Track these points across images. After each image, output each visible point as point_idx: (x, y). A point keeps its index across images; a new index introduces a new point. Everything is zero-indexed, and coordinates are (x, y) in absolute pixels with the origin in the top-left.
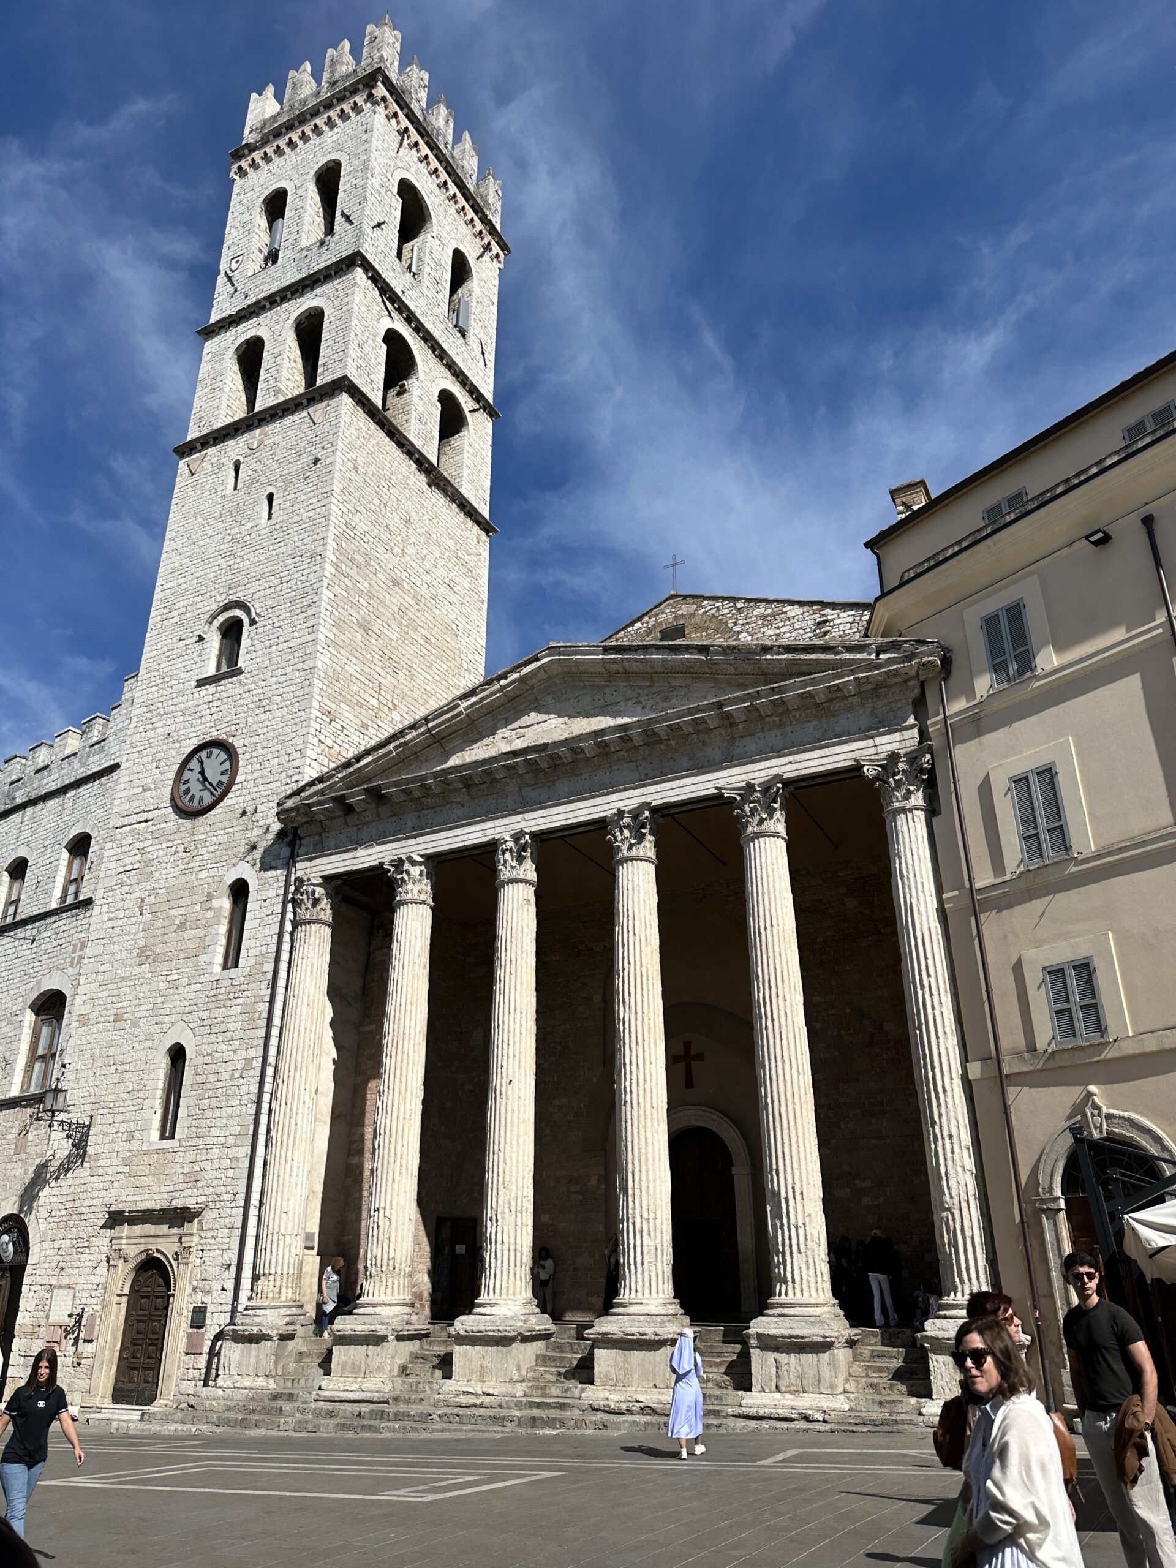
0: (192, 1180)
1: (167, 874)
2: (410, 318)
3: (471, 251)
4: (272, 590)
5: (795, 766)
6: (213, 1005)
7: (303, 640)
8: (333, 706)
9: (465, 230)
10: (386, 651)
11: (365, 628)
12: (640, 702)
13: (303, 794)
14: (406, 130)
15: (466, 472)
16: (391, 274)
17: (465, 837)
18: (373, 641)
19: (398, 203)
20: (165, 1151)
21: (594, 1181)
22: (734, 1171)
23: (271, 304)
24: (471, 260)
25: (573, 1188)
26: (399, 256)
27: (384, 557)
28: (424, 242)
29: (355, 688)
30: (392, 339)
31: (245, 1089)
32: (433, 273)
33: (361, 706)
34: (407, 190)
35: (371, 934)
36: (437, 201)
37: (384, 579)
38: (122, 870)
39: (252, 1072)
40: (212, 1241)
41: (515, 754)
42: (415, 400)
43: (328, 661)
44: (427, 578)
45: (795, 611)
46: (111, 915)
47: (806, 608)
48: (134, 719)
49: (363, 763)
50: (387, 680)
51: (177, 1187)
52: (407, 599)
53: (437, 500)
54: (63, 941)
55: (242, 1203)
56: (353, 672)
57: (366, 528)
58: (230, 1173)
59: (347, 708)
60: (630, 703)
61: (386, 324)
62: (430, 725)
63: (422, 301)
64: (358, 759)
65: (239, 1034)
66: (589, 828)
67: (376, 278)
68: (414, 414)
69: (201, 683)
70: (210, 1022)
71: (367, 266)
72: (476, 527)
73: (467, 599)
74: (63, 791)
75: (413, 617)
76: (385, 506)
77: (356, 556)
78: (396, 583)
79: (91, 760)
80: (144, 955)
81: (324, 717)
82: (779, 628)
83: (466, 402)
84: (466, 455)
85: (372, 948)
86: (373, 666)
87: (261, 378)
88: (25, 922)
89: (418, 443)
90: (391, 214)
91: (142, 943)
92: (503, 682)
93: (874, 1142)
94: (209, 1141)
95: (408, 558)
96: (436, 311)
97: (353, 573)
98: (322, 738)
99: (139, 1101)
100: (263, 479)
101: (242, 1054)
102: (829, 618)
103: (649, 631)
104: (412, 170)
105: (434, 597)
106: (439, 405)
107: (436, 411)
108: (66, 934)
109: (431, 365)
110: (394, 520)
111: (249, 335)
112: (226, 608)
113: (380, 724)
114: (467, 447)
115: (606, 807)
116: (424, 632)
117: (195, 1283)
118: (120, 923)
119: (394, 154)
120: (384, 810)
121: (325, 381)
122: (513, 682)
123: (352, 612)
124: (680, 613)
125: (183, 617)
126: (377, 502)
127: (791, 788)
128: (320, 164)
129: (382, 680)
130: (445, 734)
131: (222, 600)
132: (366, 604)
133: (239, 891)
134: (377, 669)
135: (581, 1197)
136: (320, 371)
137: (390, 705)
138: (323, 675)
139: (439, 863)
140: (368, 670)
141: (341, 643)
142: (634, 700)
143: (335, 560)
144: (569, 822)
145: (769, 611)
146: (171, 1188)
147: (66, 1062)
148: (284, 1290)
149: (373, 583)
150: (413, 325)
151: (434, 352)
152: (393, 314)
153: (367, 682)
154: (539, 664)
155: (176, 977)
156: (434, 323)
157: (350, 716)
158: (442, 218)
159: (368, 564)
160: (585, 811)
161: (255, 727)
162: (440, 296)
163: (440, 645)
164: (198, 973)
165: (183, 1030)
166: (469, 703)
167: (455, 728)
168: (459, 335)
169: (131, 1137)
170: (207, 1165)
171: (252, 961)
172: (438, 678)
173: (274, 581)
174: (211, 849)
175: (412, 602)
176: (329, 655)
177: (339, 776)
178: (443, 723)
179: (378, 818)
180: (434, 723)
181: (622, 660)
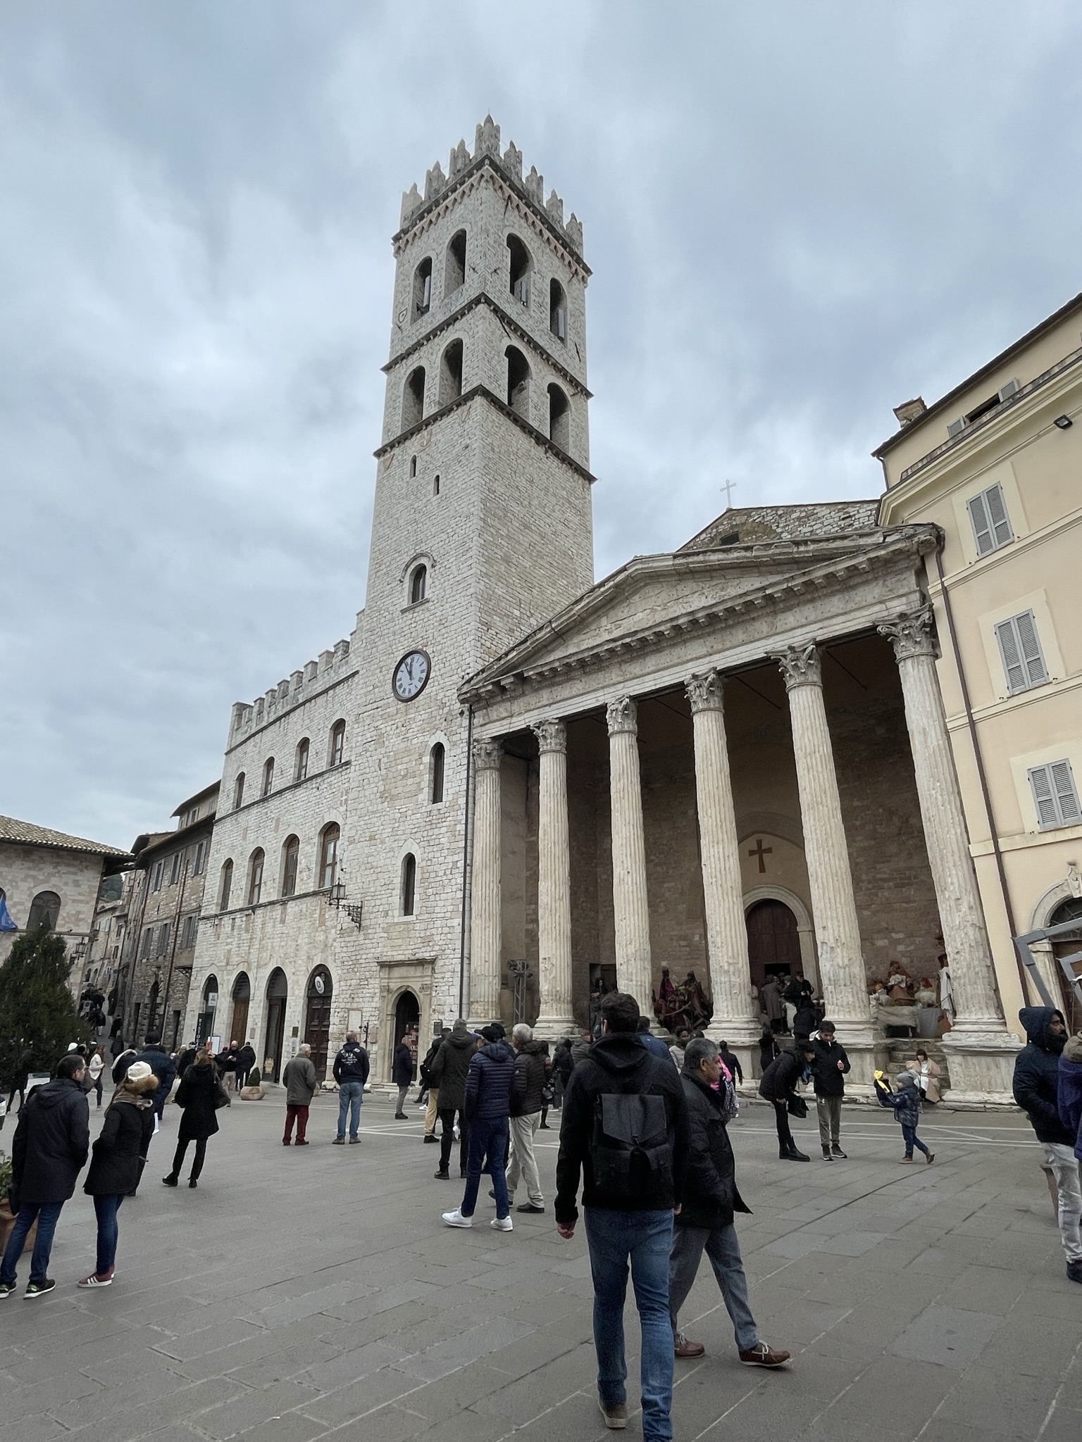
0: (427, 940)
1: (394, 743)
2: (523, 335)
3: (563, 277)
4: (443, 543)
5: (825, 631)
6: (429, 827)
7: (465, 575)
8: (489, 619)
9: (557, 262)
10: (522, 576)
11: (507, 560)
12: (704, 593)
13: (472, 682)
14: (509, 197)
15: (571, 440)
16: (507, 305)
17: (584, 703)
18: (514, 570)
19: (508, 252)
20: (407, 923)
21: (697, 938)
22: (798, 929)
23: (428, 341)
24: (564, 285)
25: (683, 943)
26: (512, 291)
27: (516, 509)
28: (529, 277)
29: (503, 604)
30: (512, 353)
31: (453, 882)
32: (537, 299)
33: (508, 616)
34: (514, 243)
35: (528, 775)
36: (536, 246)
37: (518, 525)
38: (365, 741)
39: (457, 870)
40: (441, 980)
41: (614, 640)
42: (531, 394)
43: (482, 588)
44: (548, 520)
45: (825, 511)
46: (362, 772)
47: (833, 508)
48: (364, 641)
49: (510, 656)
50: (525, 596)
51: (417, 946)
52: (534, 536)
53: (553, 464)
54: (334, 790)
55: (460, 956)
56: (500, 593)
57: (502, 490)
58: (449, 936)
59: (498, 619)
60: (697, 594)
61: (506, 342)
62: (553, 626)
63: (531, 322)
64: (507, 654)
65: (446, 846)
66: (672, 690)
67: (497, 311)
68: (531, 404)
69: (403, 611)
70: (428, 838)
71: (489, 302)
72: (581, 479)
73: (578, 531)
74: (326, 691)
75: (540, 549)
76: (515, 472)
77: (497, 511)
78: (526, 527)
79: (340, 671)
80: (384, 796)
81: (483, 627)
82: (812, 526)
83: (566, 389)
84: (570, 428)
85: (529, 784)
86: (514, 588)
87: (425, 396)
88: (311, 778)
89: (535, 424)
90: (503, 261)
91: (382, 788)
92: (602, 589)
93: (905, 905)
94: (434, 916)
95: (533, 508)
96: (541, 327)
97: (496, 523)
98: (483, 642)
99: (390, 891)
100: (431, 466)
101: (450, 859)
102: (851, 514)
103: (712, 539)
104: (516, 226)
105: (554, 533)
106: (548, 395)
107: (547, 399)
108: (336, 785)
109: (540, 367)
110: (522, 483)
111: (415, 366)
112: (414, 559)
113: (522, 628)
114: (571, 422)
115: (684, 673)
116: (548, 559)
117: (433, 1007)
118: (368, 776)
119: (502, 217)
120: (527, 688)
121: (467, 391)
122: (610, 588)
123: (496, 550)
124: (734, 523)
125: (389, 569)
126: (509, 471)
127: (824, 648)
128: (452, 234)
129: (521, 597)
130: (563, 631)
131: (412, 553)
132: (506, 545)
133: (438, 750)
134: (517, 589)
135: (688, 949)
136: (463, 384)
137: (528, 613)
138: (480, 597)
139: (569, 722)
140: (511, 591)
141: (491, 574)
142: (699, 593)
143: (482, 516)
144: (657, 687)
145: (804, 514)
146: (413, 947)
147: (343, 867)
148: (490, 1012)
149: (510, 529)
150: (525, 340)
151: (542, 358)
152: (511, 335)
153: (511, 599)
154: (626, 573)
155: (405, 810)
156: (540, 336)
157: (501, 625)
158: (540, 258)
159: (506, 516)
160: (668, 678)
161: (439, 639)
162: (543, 316)
163: (560, 567)
164: (418, 806)
165: (412, 844)
166: (579, 607)
167: (571, 626)
168: (559, 341)
169: (386, 915)
170: (434, 931)
171: (450, 798)
172: (560, 591)
173: (444, 536)
174: (418, 724)
175: (539, 539)
176: (483, 583)
177: (495, 667)
178: (562, 623)
179: (523, 694)
180: (557, 624)
181: (688, 563)
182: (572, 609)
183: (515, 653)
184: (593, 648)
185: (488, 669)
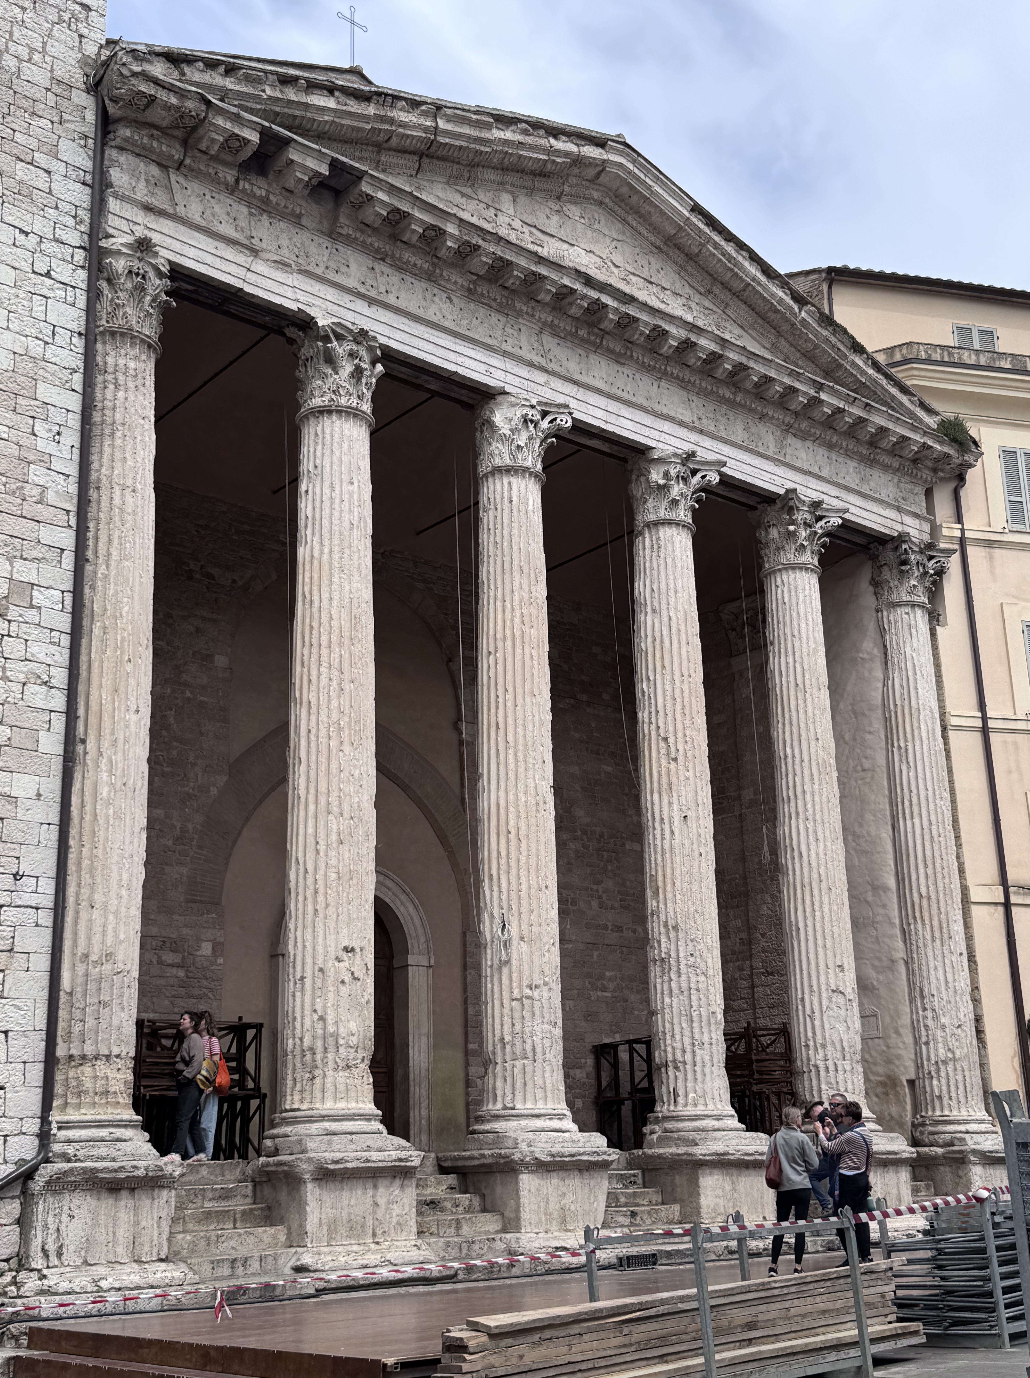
5: (841, 504)
21: (206, 949)
22: (411, 960)
62: (440, 123)
154: (603, 154)
166: (500, 135)
177: (269, 91)
178: (459, 136)
179: (296, 220)
180: (449, 127)
181: (709, 239)
182: (488, 126)
183: (331, 103)
184: (541, 260)
185: (249, 79)
